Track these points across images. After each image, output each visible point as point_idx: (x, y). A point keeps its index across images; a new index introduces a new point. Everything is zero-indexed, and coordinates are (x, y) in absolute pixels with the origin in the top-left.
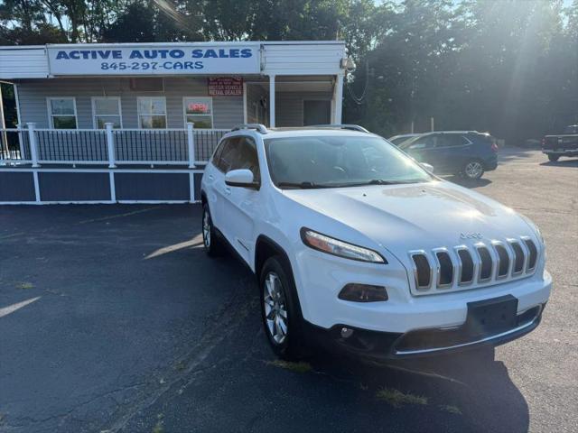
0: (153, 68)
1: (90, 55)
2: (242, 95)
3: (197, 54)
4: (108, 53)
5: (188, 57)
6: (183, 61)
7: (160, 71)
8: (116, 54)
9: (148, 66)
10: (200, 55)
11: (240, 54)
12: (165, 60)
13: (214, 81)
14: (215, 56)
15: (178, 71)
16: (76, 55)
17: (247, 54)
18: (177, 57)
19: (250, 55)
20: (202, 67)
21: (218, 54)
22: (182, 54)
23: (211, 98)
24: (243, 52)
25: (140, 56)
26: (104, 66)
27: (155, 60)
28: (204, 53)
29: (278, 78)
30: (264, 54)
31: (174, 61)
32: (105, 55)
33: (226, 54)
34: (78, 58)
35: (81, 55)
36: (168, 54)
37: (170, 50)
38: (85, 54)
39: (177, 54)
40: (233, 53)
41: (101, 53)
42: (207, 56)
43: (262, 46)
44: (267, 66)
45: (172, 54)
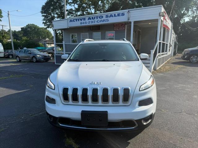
0: (94, 23)
1: (78, 20)
2: (125, 29)
3: (107, 16)
4: (82, 19)
5: (104, 18)
6: (102, 19)
7: (96, 23)
8: (84, 19)
9: (93, 22)
10: (108, 17)
11: (121, 15)
12: (97, 20)
13: (116, 25)
14: (112, 16)
15: (101, 23)
16: (74, 20)
17: (123, 14)
18: (101, 18)
19: (124, 15)
20: (108, 21)
21: (113, 15)
22: (102, 17)
23: (114, 31)
24: (122, 14)
25: (91, 19)
26: (81, 23)
27: (94, 20)
28: (109, 16)
29: (135, 22)
30: (129, 14)
31: (100, 19)
32: (81, 20)
33: (116, 15)
34: (75, 21)
35: (75, 20)
36: (98, 17)
37: (99, 16)
38: (76, 20)
39: (101, 17)
40: (119, 15)
41: (80, 19)
42: (110, 17)
43: (129, 11)
44: (131, 18)
45: (100, 18)
